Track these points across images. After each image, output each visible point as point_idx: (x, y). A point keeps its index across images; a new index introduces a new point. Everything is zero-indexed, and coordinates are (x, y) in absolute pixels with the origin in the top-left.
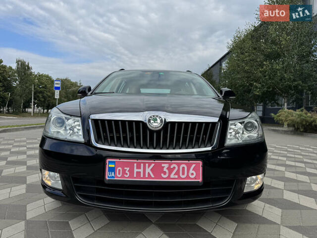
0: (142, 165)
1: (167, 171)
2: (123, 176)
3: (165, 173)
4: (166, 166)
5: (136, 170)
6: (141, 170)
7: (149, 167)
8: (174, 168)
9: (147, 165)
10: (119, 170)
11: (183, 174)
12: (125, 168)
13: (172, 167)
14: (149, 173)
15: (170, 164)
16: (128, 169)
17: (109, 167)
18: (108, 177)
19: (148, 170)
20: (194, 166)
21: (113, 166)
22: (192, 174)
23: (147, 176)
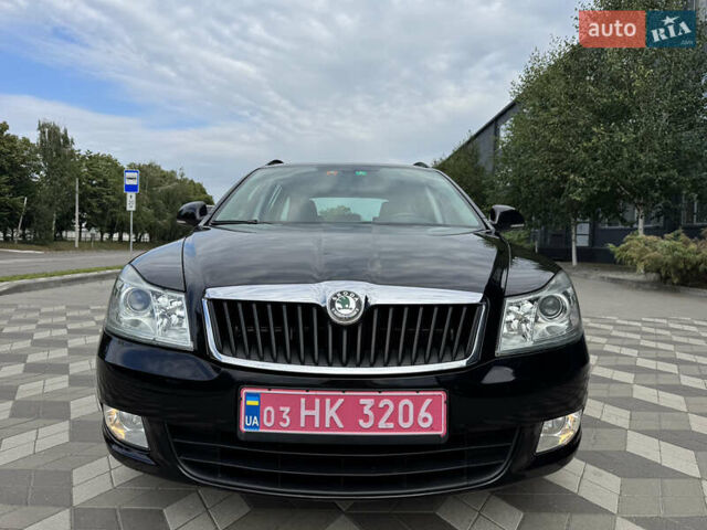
0: (317, 401)
1: (371, 414)
2: (277, 425)
3: (366, 418)
4: (369, 403)
5: (304, 413)
6: (316, 413)
7: (332, 405)
8: (387, 406)
9: (328, 401)
10: (269, 412)
11: (406, 419)
12: (282, 409)
13: (381, 405)
14: (332, 418)
15: (377, 400)
16: (287, 410)
17: (247, 407)
18: (246, 427)
19: (330, 412)
20: (428, 401)
21: (256, 403)
22: (425, 420)
23: (327, 425)
